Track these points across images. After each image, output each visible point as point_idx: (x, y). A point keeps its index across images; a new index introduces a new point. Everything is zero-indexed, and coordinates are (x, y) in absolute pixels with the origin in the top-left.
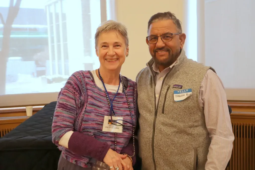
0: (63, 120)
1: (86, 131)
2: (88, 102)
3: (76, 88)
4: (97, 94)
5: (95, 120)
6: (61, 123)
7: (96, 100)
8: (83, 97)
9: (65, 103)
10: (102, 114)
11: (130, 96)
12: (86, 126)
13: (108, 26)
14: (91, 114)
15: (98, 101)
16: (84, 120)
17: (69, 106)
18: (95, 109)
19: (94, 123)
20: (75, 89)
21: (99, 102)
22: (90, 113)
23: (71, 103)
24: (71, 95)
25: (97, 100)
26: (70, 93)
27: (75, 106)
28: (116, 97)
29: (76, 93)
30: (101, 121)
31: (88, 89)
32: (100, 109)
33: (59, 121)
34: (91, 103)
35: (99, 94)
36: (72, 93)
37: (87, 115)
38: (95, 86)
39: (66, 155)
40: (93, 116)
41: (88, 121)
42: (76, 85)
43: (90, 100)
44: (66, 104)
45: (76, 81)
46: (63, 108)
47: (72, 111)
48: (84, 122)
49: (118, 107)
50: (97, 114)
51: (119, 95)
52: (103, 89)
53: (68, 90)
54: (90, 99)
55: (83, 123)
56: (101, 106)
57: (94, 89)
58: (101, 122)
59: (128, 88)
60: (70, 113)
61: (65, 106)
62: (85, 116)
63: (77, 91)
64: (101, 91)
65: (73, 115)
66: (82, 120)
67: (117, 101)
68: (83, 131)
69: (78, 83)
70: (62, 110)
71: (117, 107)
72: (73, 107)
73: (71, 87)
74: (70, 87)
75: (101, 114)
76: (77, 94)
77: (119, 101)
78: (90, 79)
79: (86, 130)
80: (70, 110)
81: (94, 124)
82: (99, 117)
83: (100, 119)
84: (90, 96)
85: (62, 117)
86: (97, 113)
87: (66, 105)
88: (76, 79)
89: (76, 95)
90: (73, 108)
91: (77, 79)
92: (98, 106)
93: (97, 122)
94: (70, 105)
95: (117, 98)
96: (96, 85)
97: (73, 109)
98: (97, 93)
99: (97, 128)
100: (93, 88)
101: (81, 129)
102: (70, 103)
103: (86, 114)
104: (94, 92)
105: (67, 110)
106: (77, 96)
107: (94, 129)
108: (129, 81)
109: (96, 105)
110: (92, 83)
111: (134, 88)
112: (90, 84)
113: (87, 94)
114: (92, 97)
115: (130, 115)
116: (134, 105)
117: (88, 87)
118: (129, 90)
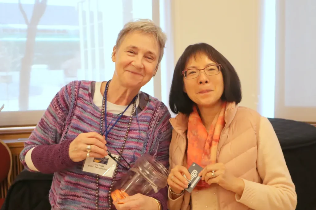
2: (71, 124)
4: (89, 114)
7: (85, 122)
11: (143, 122)
21: (89, 125)
25: (87, 123)
28: (120, 120)
31: (78, 106)
34: (76, 126)
35: (93, 114)
38: (90, 103)
45: (64, 92)
49: (117, 136)
51: (124, 118)
54: (75, 120)
57: (87, 106)
59: (143, 111)
64: (98, 110)
67: (118, 127)
69: (65, 95)
71: (115, 135)
77: (122, 128)
78: (87, 91)
84: (76, 115)
88: (65, 90)
91: (67, 89)
94: (46, 123)
95: (120, 122)
98: (90, 112)
104: (85, 111)
108: (150, 101)
109: (82, 129)
110: (87, 98)
111: (155, 112)
112: (84, 99)
113: (73, 112)
114: (79, 118)
115: (134, 147)
116: (147, 135)
117: (79, 103)
118: (143, 114)
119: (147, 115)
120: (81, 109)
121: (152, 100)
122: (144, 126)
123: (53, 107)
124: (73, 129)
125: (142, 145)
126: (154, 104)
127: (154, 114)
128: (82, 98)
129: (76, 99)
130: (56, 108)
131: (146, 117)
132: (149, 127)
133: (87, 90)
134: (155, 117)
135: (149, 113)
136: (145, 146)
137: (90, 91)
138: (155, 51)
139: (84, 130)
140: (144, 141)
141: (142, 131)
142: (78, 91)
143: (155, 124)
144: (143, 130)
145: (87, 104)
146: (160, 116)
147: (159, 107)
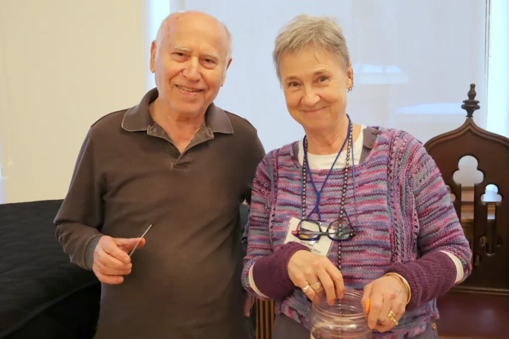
2: (277, 201)
7: (295, 194)
11: (376, 167)
13: (294, 37)
14: (283, 223)
16: (274, 238)
17: (256, 219)
18: (290, 213)
31: (280, 177)
34: (283, 202)
37: (277, 228)
38: (296, 167)
40: (285, 227)
41: (279, 240)
43: (280, 196)
59: (373, 150)
62: (274, 230)
76: (264, 191)
78: (288, 156)
84: (280, 188)
92: (297, 206)
103: (276, 225)
106: (266, 195)
108: (380, 133)
109: (293, 203)
110: (292, 163)
111: (390, 146)
112: (287, 166)
113: (276, 187)
114: (284, 190)
115: (373, 209)
116: (389, 185)
117: (281, 172)
118: (374, 155)
119: (379, 154)
120: (285, 179)
121: (383, 131)
122: (379, 173)
123: (257, 192)
124: (281, 206)
125: (385, 201)
126: (388, 135)
127: (390, 149)
128: (284, 166)
129: (276, 170)
130: (260, 190)
131: (379, 157)
132: (389, 173)
133: (289, 154)
134: (392, 153)
135: (383, 150)
136: (391, 203)
137: (292, 154)
139: (296, 204)
140: (386, 195)
141: (379, 181)
142: (277, 161)
143: (395, 164)
144: (379, 179)
145: (292, 171)
146: (400, 150)
147: (396, 136)
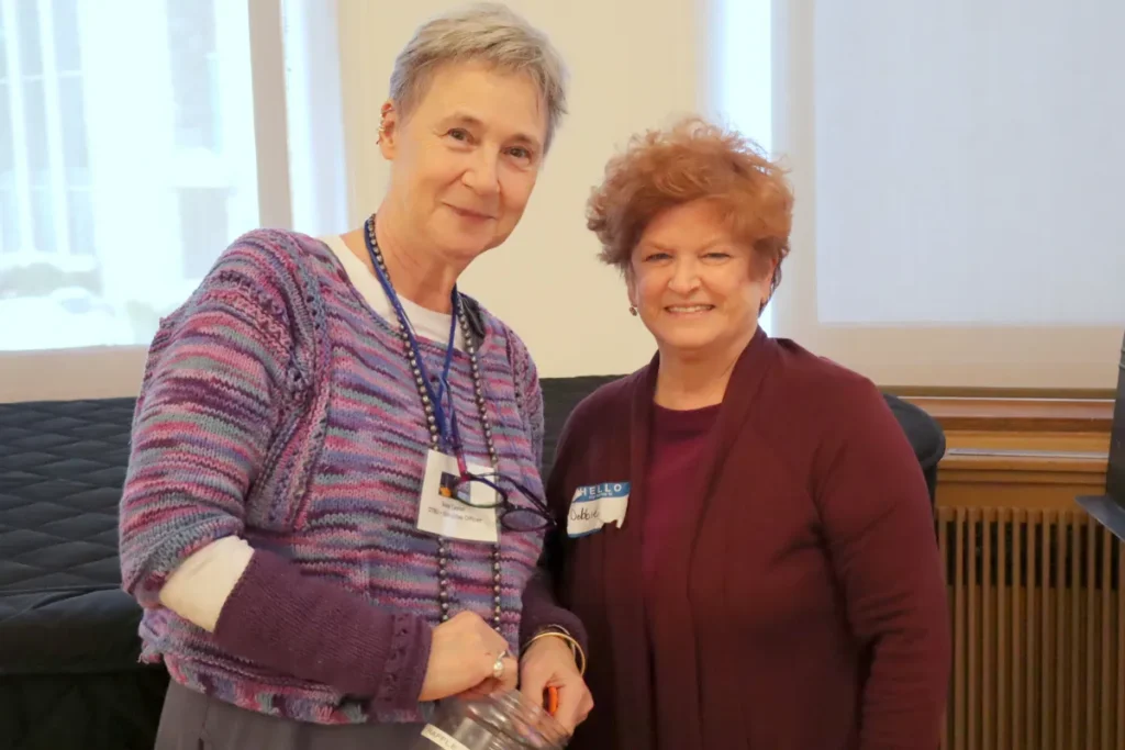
0: (201, 463)
1: (329, 526)
2: (339, 377)
3: (274, 303)
4: (370, 339)
5: (376, 464)
6: (192, 477)
7: (373, 369)
8: (308, 349)
9: (209, 375)
10: (406, 438)
11: (502, 374)
12: (333, 494)
14: (358, 434)
15: (384, 373)
16: (324, 466)
18: (373, 413)
19: (373, 478)
20: (267, 306)
21: (387, 379)
22: (352, 428)
23: (248, 377)
24: (245, 337)
25: (378, 370)
26: (240, 324)
27: (265, 396)
28: (450, 364)
29: (273, 328)
30: (404, 471)
31: (332, 315)
32: (397, 410)
33: (177, 469)
35: (381, 343)
36: (250, 324)
37: (340, 442)
38: (358, 303)
39: (202, 669)
40: (364, 444)
41: (342, 472)
42: (274, 285)
43: (348, 367)
44: (219, 381)
45: (272, 267)
46: (202, 401)
47: (250, 419)
48: (326, 473)
50: (385, 435)
51: (455, 357)
52: (392, 321)
53: (227, 312)
54: (345, 359)
55: (319, 480)
56: (398, 397)
57: (354, 315)
58: (404, 476)
59: (488, 337)
60: (237, 431)
61: (216, 392)
62: (327, 445)
63: (278, 317)
64: (387, 328)
65: (250, 445)
66: (313, 467)
67: (456, 385)
68: (314, 522)
69: (281, 276)
70: (193, 410)
71: (461, 411)
72: (257, 399)
73: (247, 294)
74: (243, 296)
75: (401, 435)
76: (278, 333)
77: (462, 388)
78: (328, 264)
79: (328, 519)
80: (236, 413)
81: (370, 486)
82: (396, 450)
83: (402, 461)
84: (341, 344)
85: (196, 449)
86: (384, 429)
87: (216, 386)
88: (268, 259)
89: (273, 336)
90: (255, 406)
91: (274, 256)
92: (386, 399)
93: (386, 476)
94: (239, 389)
95: (456, 370)
96: (362, 297)
97: (253, 412)
98: (373, 335)
99: (387, 510)
100: (350, 307)
101: (303, 514)
102: (240, 376)
103: (334, 432)
104: (358, 330)
105: (226, 415)
106: (281, 342)
107: (372, 511)
109: (377, 391)
110: (343, 288)
112: (336, 290)
114: (354, 352)
117: (331, 303)
118: (492, 347)
120: (345, 324)
124: (350, 390)
133: (327, 259)
135: (501, 347)
137: (338, 265)
138: (534, 132)
145: (352, 307)
